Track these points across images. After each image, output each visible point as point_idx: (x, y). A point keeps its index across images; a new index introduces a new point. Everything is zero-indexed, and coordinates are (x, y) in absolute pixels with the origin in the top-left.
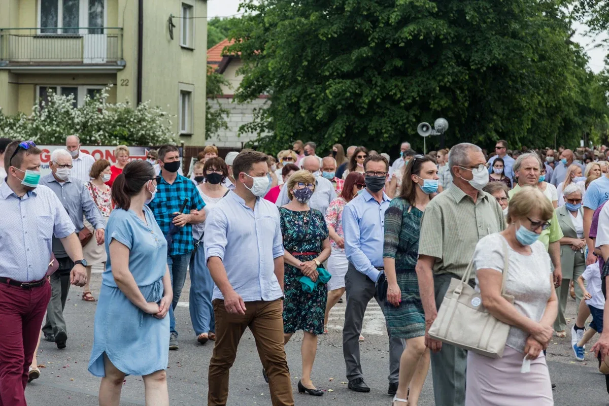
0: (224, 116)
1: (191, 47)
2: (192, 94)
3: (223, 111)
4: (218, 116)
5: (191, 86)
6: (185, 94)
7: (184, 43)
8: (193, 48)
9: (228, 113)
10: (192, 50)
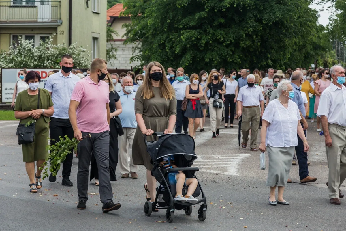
0: (113, 51)
1: (98, 12)
2: (99, 39)
3: (113, 49)
4: (110, 51)
5: (99, 34)
6: (95, 39)
7: (94, 10)
8: (99, 12)
9: (116, 50)
10: (98, 14)
